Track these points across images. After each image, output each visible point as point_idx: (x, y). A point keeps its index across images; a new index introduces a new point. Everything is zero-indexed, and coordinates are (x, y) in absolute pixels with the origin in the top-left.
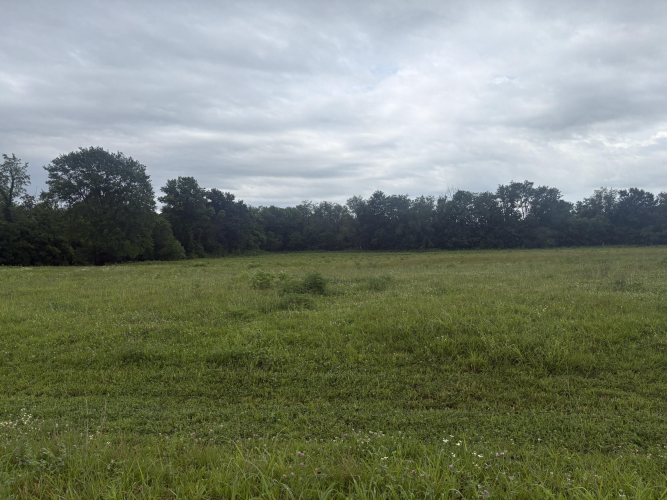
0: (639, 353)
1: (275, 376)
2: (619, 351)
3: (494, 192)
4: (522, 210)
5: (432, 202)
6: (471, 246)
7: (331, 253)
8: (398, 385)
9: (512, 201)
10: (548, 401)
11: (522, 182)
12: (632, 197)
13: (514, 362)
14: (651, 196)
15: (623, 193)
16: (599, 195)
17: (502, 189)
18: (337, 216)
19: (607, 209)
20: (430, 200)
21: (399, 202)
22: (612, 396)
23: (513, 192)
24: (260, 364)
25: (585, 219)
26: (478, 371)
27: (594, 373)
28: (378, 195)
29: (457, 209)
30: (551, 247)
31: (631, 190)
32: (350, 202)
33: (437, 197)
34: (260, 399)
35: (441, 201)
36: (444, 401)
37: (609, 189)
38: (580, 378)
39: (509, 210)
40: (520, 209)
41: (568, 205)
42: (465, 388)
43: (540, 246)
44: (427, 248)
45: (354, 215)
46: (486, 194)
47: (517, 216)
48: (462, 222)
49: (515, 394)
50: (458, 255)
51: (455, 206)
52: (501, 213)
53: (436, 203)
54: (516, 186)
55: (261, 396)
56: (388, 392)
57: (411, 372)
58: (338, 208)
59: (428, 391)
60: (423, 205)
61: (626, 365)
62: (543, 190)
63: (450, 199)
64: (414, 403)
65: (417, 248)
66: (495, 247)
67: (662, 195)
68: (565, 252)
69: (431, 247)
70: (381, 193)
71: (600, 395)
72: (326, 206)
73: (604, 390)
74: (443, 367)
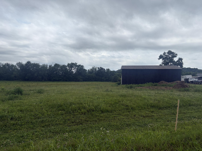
0: (119, 106)
1: (19, 122)
2: (115, 106)
3: (66, 65)
4: (74, 71)
5: (47, 66)
6: (59, 80)
7: (9, 81)
8: (63, 120)
9: (71, 68)
10: (104, 120)
11: (74, 63)
12: (101, 69)
13: (93, 111)
14: (104, 69)
15: (98, 68)
16: (93, 68)
17: (68, 64)
18: (12, 68)
19: (95, 72)
20: (47, 65)
21: (36, 65)
22: (117, 117)
23: (72, 65)
24: (12, 119)
25: (90, 74)
26: (85, 114)
27: (111, 112)
28: (29, 62)
29: (55, 69)
30: (81, 81)
31: (100, 67)
32: (17, 64)
33: (49, 65)
34: (16, 130)
35: (50, 66)
36: (78, 123)
37: (95, 67)
38: (109, 113)
39: (70, 70)
40: (73, 70)
41: (85, 70)
42: (83, 119)
43: (78, 81)
44: (45, 80)
45: (19, 68)
46: (64, 65)
47: (73, 72)
48: (56, 73)
49: (96, 119)
50: (55, 83)
51: (54, 68)
52: (68, 71)
53: (48, 67)
54: (72, 64)
55: (16, 129)
56: (62, 122)
57: (66, 116)
58: (13, 66)
59: (73, 121)
60: (44, 67)
61: (117, 109)
62: (80, 65)
63: (53, 66)
64: (70, 124)
65: (42, 81)
66: (66, 81)
67: (107, 69)
68: (85, 83)
69: (47, 80)
70: (30, 62)
71: (114, 117)
72: (8, 65)
73: (115, 116)
74: (75, 114)
